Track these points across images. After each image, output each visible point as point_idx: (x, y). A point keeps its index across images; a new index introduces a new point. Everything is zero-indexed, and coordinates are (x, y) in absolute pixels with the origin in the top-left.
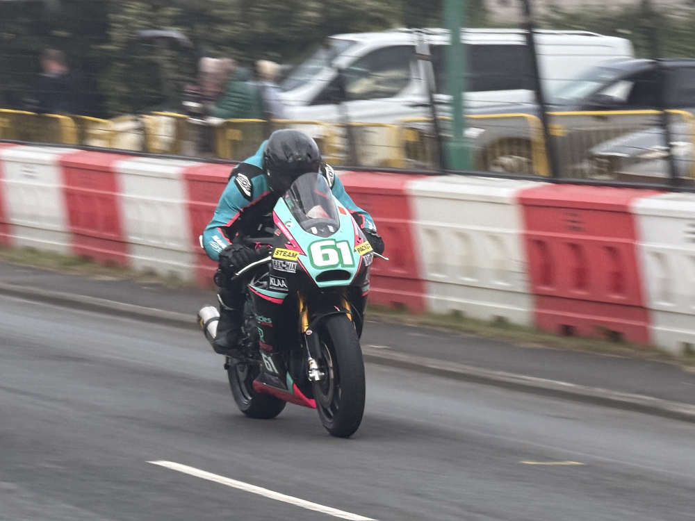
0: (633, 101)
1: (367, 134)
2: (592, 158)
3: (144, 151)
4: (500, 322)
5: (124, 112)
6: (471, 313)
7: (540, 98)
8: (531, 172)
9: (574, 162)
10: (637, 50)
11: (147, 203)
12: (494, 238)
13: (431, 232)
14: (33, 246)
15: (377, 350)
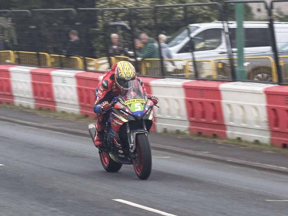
4: (257, 142)
5: (102, 56)
7: (275, 49)
8: (271, 81)
12: (256, 108)
13: (229, 105)
14: (65, 111)
15: (205, 154)
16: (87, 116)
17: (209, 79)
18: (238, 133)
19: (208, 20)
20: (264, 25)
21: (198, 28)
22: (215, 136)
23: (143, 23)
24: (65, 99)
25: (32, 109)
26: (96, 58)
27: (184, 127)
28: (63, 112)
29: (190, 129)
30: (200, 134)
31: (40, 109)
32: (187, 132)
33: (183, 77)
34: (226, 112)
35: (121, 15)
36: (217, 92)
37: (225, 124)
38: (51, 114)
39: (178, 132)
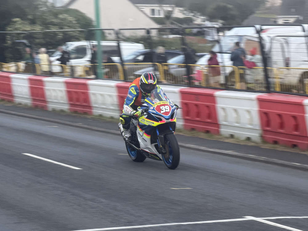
0: (145, 60)
1: (75, 68)
2: (134, 75)
3: (17, 72)
4: (112, 118)
5: (11, 62)
6: (104, 115)
7: (121, 59)
8: (119, 79)
9: (129, 76)
10: (146, 47)
11: (19, 86)
12: (110, 96)
13: (94, 94)
15: (80, 124)
17: (80, 77)
18: (100, 112)
19: (78, 39)
20: (114, 44)
21: (72, 44)
22: (85, 113)
23: (35, 41)
26: (6, 63)
27: (66, 107)
29: (70, 109)
30: (76, 112)
32: (69, 111)
33: (63, 76)
34: (92, 98)
35: (22, 35)
36: (85, 86)
37: (91, 106)
39: (62, 111)
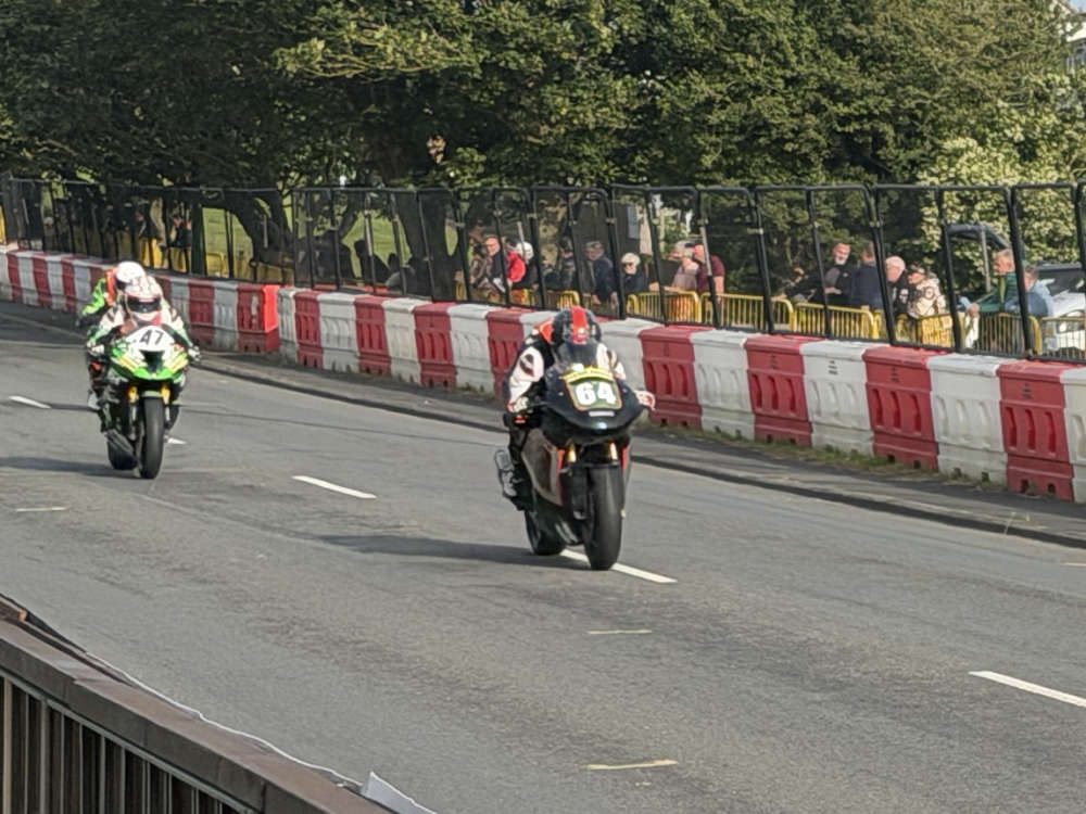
14: (833, 445)
16: (891, 459)
24: (836, 414)
25: (746, 441)
28: (829, 449)
31: (770, 439)
38: (799, 452)
